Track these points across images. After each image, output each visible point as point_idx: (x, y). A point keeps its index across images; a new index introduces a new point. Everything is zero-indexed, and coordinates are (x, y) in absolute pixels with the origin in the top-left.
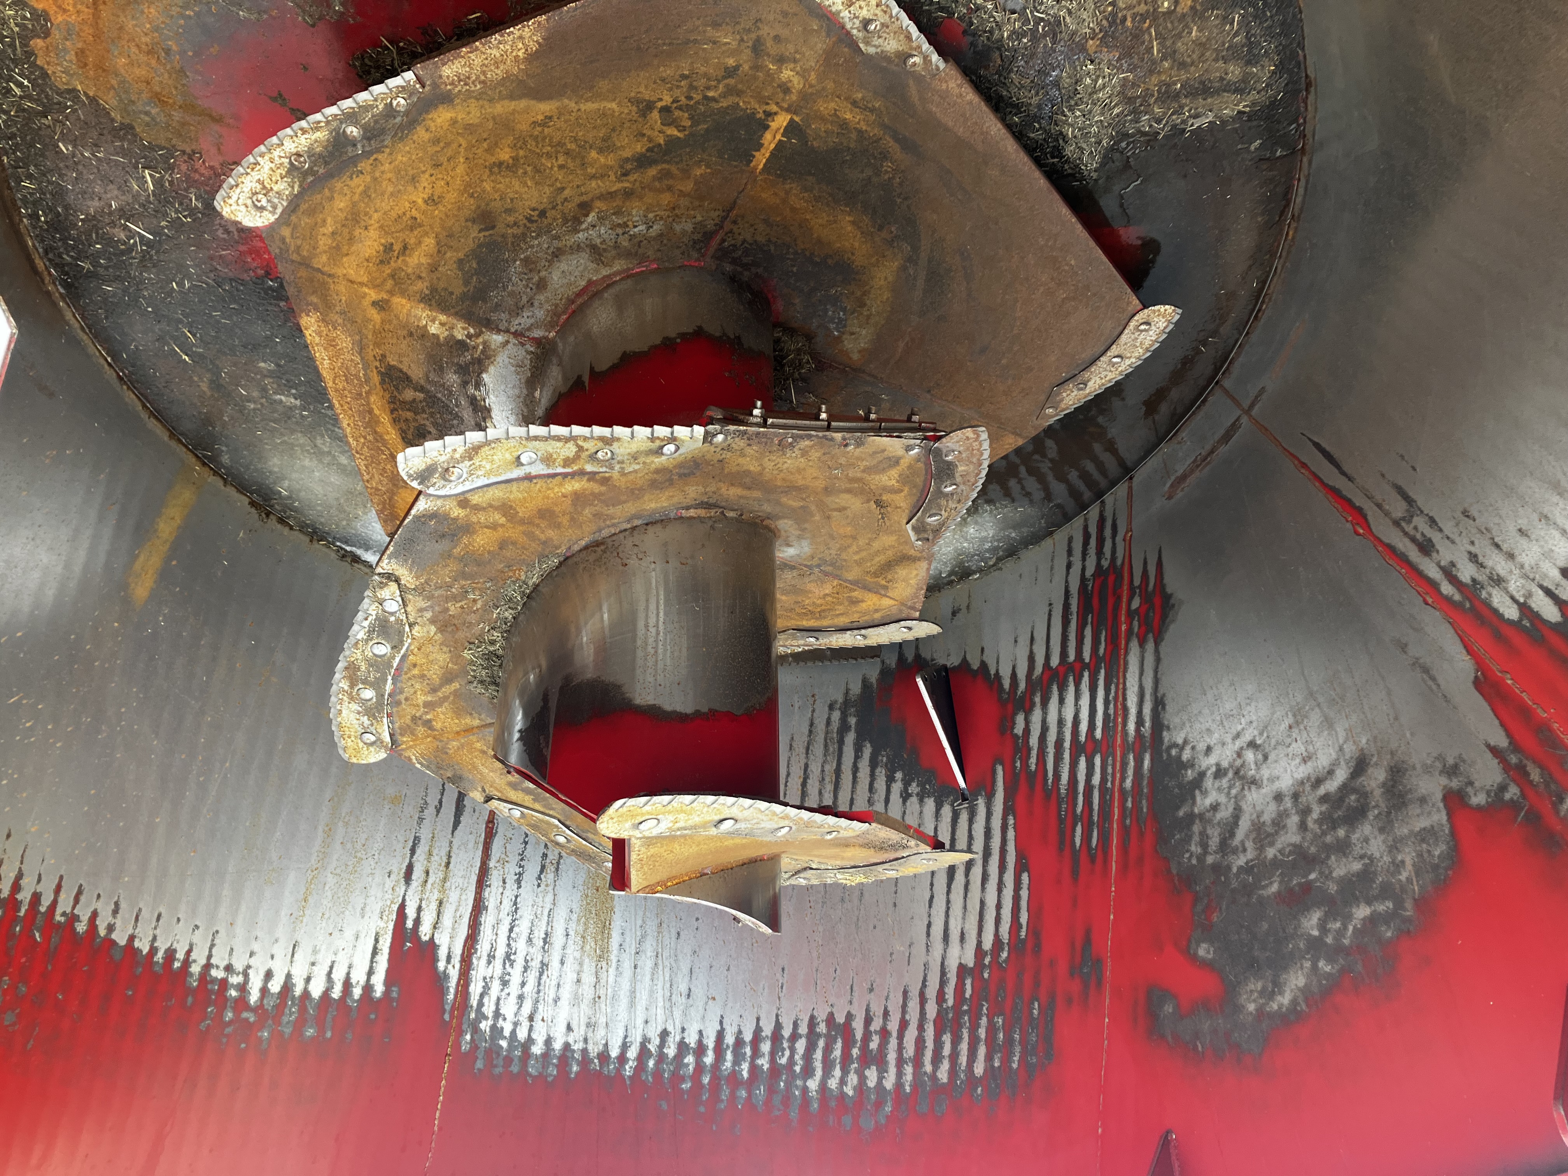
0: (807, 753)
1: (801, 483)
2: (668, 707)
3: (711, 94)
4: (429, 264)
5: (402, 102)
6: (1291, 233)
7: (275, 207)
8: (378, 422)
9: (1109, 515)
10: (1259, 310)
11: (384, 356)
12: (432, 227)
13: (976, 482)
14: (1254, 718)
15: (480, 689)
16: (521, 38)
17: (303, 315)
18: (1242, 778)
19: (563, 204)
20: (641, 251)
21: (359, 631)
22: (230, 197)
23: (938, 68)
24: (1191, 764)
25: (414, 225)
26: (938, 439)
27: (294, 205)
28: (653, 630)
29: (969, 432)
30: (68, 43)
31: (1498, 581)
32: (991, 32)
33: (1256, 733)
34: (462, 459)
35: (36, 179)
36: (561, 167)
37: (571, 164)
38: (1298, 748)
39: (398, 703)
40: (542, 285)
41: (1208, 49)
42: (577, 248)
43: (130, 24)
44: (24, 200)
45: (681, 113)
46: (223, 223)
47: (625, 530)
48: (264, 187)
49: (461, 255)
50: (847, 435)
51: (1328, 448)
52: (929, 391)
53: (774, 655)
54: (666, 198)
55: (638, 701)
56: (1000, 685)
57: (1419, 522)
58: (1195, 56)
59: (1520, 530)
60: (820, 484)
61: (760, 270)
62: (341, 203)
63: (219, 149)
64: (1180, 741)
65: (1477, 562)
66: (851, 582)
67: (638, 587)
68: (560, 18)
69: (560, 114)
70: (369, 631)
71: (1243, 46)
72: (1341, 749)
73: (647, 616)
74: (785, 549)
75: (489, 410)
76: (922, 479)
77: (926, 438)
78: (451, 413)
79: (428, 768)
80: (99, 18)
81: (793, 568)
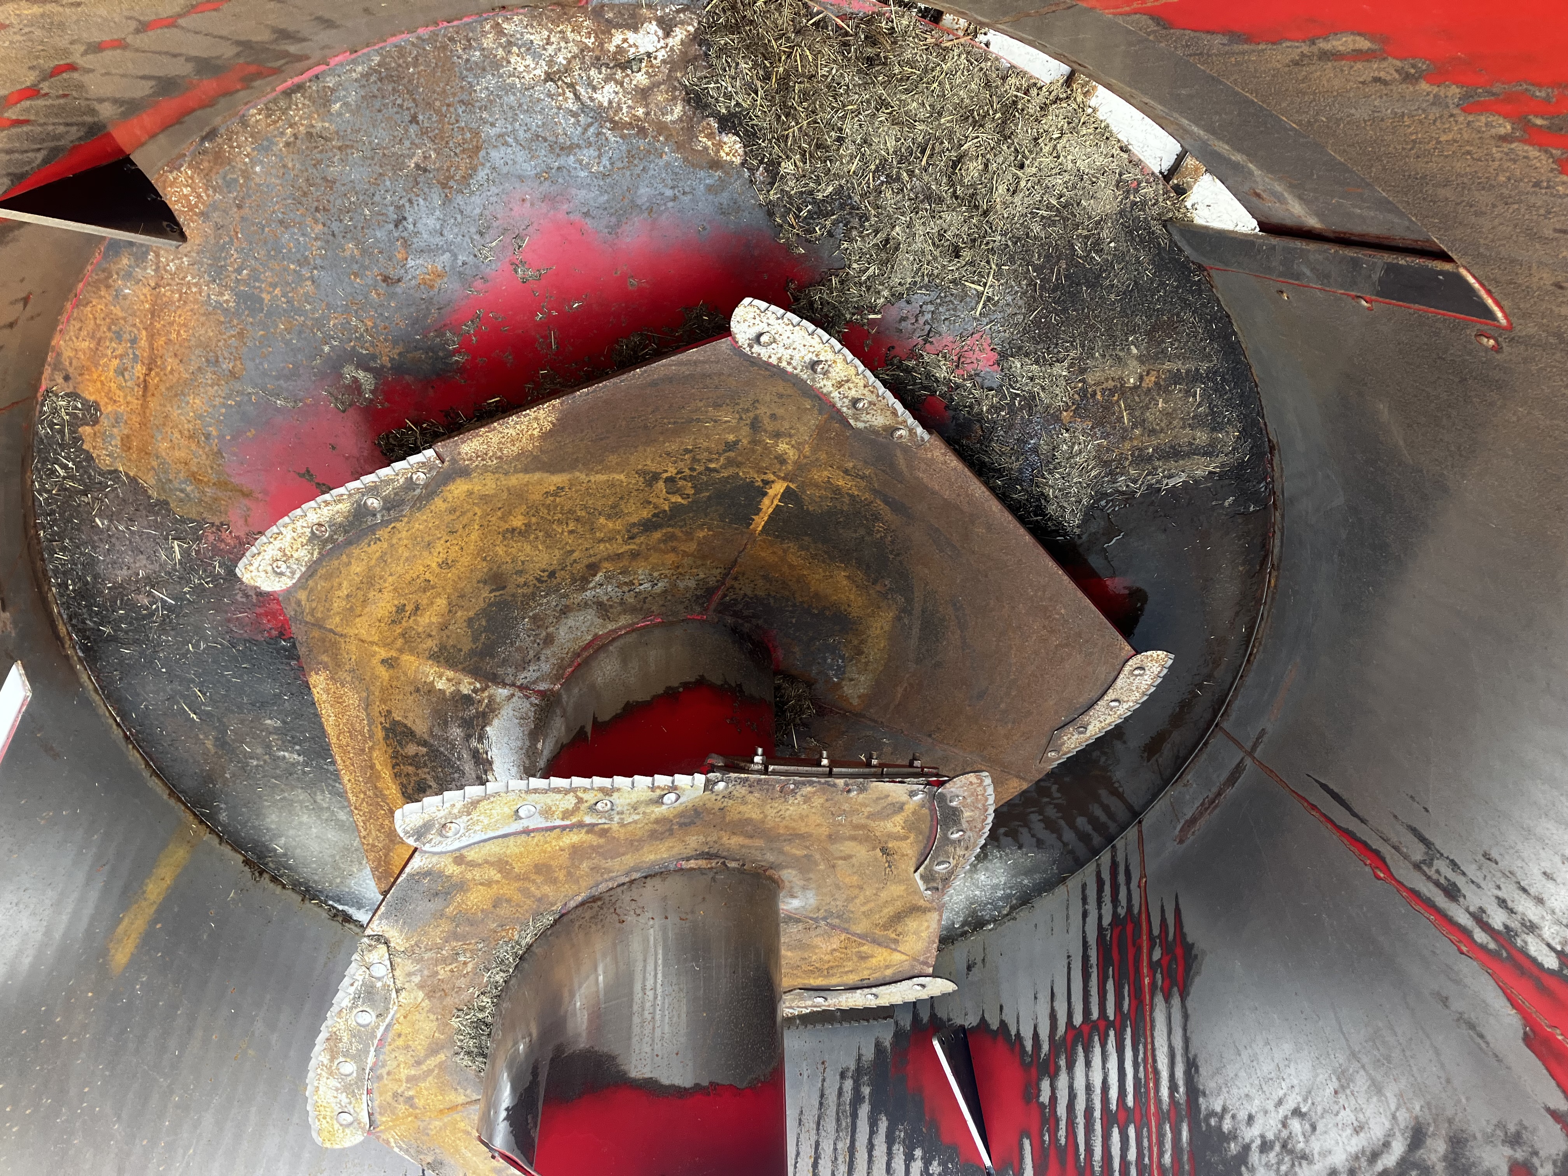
0: (818, 1129)
1: (803, 830)
2: (665, 1081)
3: (712, 466)
4: (439, 623)
5: (422, 476)
6: (1273, 581)
7: (293, 573)
8: (379, 777)
9: (1120, 858)
10: (1251, 654)
11: (389, 712)
12: (444, 589)
13: (983, 828)
14: (1295, 1082)
15: (467, 1061)
16: (536, 419)
17: (313, 673)
18: (1291, 1152)
19: (572, 565)
20: (646, 606)
21: (343, 998)
22: (251, 564)
23: (923, 439)
24: (1233, 1136)
25: (427, 586)
26: (942, 784)
27: (312, 571)
28: (650, 994)
29: (972, 777)
30: (115, 430)
31: (1532, 928)
32: (971, 407)
33: (1300, 1099)
34: (461, 813)
35: (70, 551)
36: (571, 532)
37: (580, 530)
38: (1347, 1116)
39: (380, 1078)
40: (549, 640)
41: (1174, 419)
42: (586, 605)
43: (175, 413)
44: (56, 571)
45: (685, 483)
46: (243, 587)
47: (623, 884)
48: (285, 555)
49: (471, 614)
50: (849, 781)
51: (1336, 790)
52: (930, 736)
53: (779, 1019)
54: (670, 558)
55: (634, 1074)
56: (1023, 1047)
57: (1440, 865)
58: (1163, 424)
59: (1545, 873)
60: (824, 831)
61: (760, 622)
62: (357, 568)
63: (246, 521)
64: (1218, 1109)
65: (1507, 907)
66: (860, 936)
67: (636, 946)
68: (574, 402)
69: (571, 485)
70: (354, 998)
71: (1207, 416)
72: (1394, 1117)
73: (644, 979)
74: (790, 900)
75: (491, 763)
76: (928, 825)
77: (928, 783)
78: (452, 767)
79: (407, 1151)
80: (147, 407)
81: (798, 921)
